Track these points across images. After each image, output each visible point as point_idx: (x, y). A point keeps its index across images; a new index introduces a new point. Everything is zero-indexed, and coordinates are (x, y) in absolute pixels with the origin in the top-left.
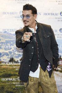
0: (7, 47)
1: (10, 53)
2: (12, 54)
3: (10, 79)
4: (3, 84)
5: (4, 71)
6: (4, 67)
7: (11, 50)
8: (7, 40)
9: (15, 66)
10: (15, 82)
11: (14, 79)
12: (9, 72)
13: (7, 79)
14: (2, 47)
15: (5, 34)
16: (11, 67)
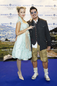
0: (4, 33)
1: (6, 36)
2: (7, 37)
3: (6, 50)
4: (2, 52)
5: (3, 46)
6: (3, 43)
7: (6, 35)
8: (4, 29)
9: (9, 43)
10: (9, 51)
11: (8, 50)
12: (5, 46)
13: (4, 50)
14: (1, 33)
15: (3, 26)
16: (6, 44)
